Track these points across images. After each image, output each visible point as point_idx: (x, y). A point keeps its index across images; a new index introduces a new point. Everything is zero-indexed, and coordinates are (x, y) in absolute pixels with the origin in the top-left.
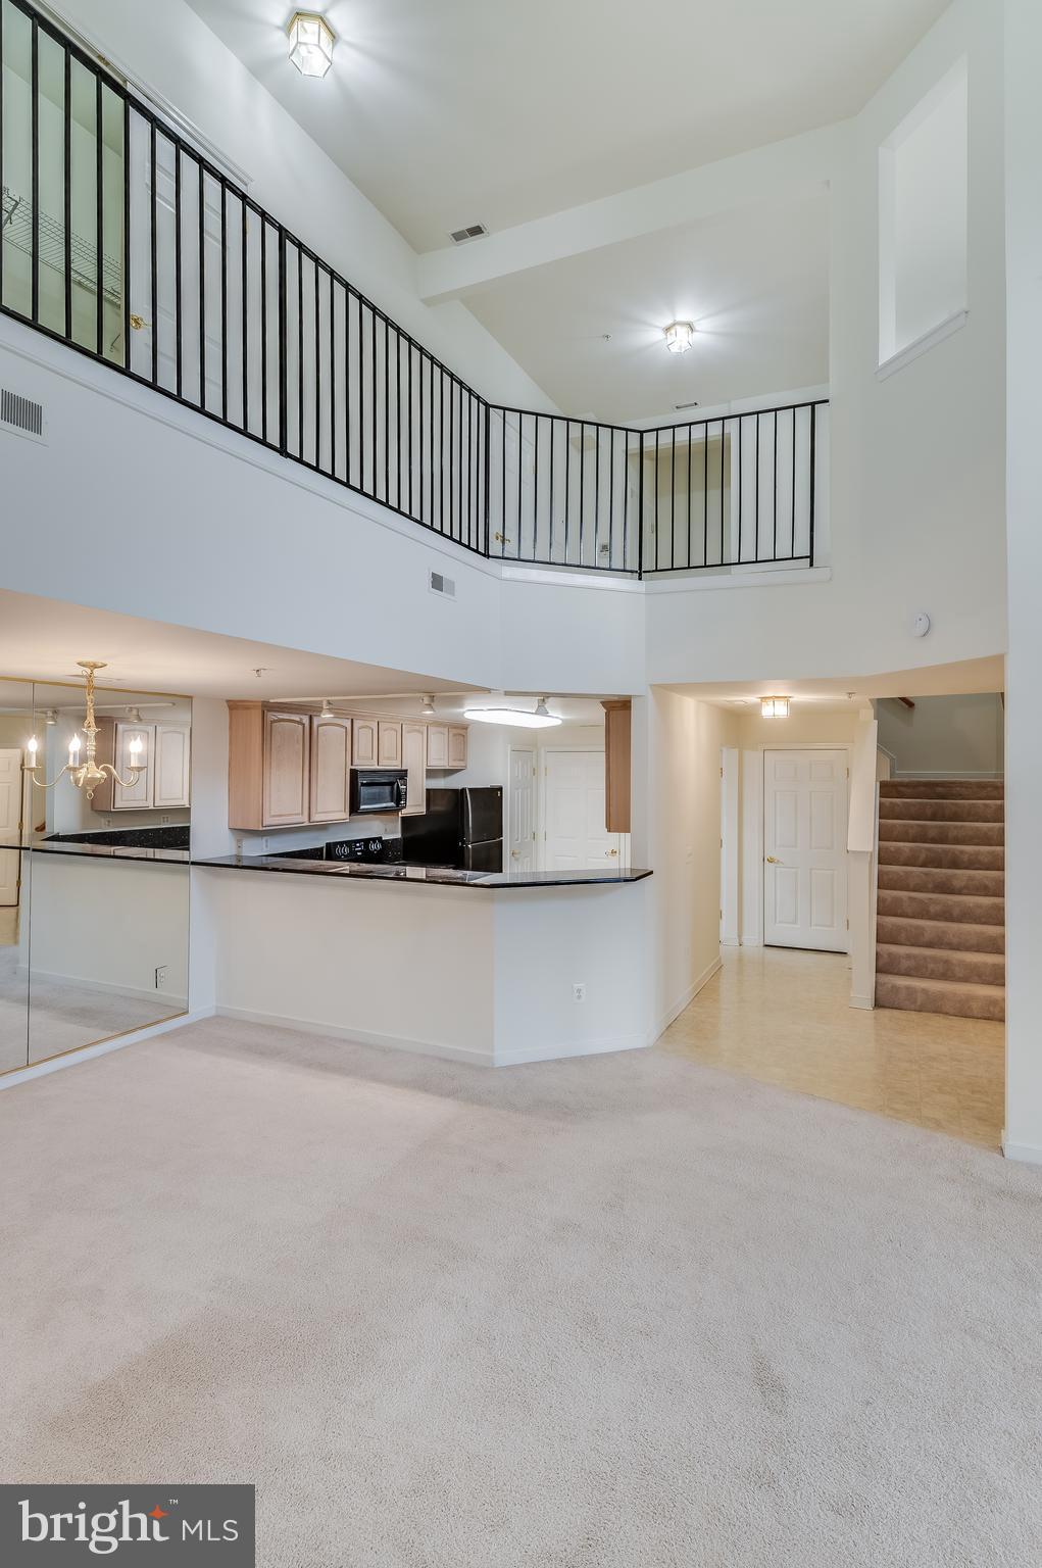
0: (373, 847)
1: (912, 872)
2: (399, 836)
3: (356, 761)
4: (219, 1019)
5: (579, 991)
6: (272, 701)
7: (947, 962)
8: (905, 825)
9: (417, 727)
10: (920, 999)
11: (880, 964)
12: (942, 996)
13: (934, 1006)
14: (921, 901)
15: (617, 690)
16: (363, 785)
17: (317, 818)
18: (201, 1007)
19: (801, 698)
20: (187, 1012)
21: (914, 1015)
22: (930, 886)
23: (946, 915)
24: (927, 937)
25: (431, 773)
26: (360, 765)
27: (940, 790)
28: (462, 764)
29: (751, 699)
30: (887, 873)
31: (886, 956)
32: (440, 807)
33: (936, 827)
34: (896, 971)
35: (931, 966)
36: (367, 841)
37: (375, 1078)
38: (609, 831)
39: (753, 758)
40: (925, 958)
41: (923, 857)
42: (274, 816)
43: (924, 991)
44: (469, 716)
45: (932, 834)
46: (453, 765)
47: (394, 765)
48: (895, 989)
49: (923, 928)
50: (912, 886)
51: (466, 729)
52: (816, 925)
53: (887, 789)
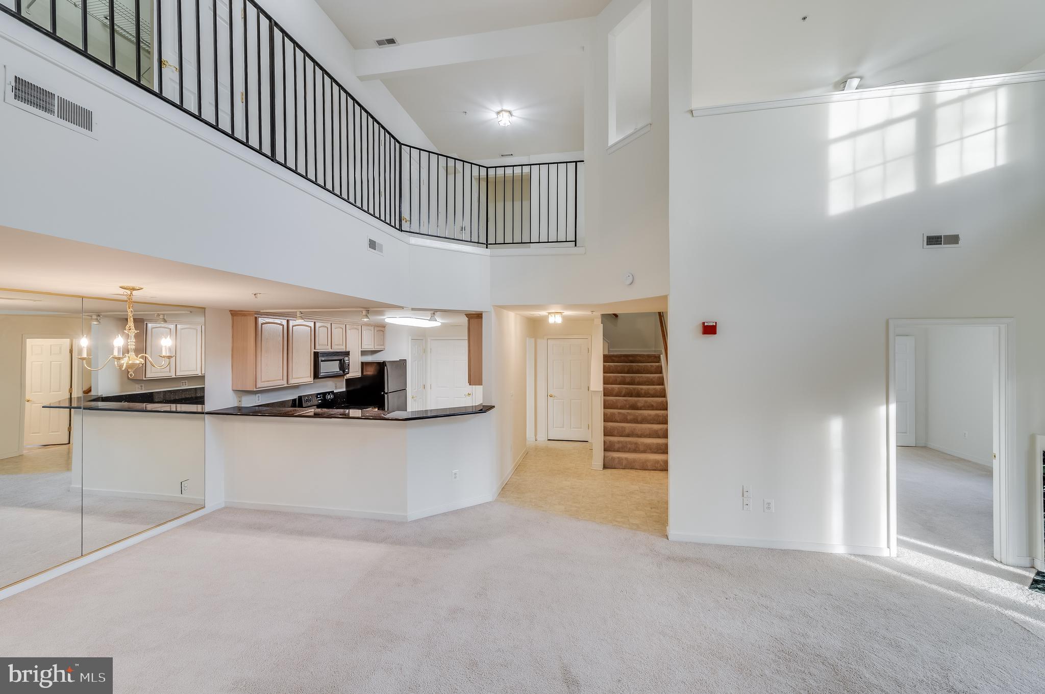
0: (329, 397)
1: (619, 400)
2: (344, 390)
3: (317, 347)
4: (227, 509)
5: (455, 474)
6: (261, 311)
7: (636, 444)
8: (615, 376)
9: (355, 327)
10: (624, 462)
11: (606, 447)
12: (634, 461)
13: (630, 466)
14: (624, 414)
15: (474, 308)
16: (322, 361)
17: (293, 381)
18: (214, 502)
19: (568, 313)
20: (204, 507)
21: (622, 471)
22: (627, 406)
23: (635, 421)
24: (627, 431)
25: (364, 353)
26: (320, 349)
27: (631, 358)
28: (382, 347)
29: (543, 313)
30: (608, 401)
31: (608, 442)
32: (370, 372)
33: (629, 377)
34: (613, 450)
35: (629, 446)
36: (324, 394)
37: (335, 536)
38: (470, 385)
39: (542, 343)
40: (626, 442)
41: (624, 392)
42: (264, 382)
43: (626, 459)
44: (388, 320)
45: (628, 380)
46: (377, 348)
47: (342, 348)
48: (613, 459)
49: (625, 428)
50: (619, 406)
51: (385, 327)
52: (573, 428)
53: (607, 359)
